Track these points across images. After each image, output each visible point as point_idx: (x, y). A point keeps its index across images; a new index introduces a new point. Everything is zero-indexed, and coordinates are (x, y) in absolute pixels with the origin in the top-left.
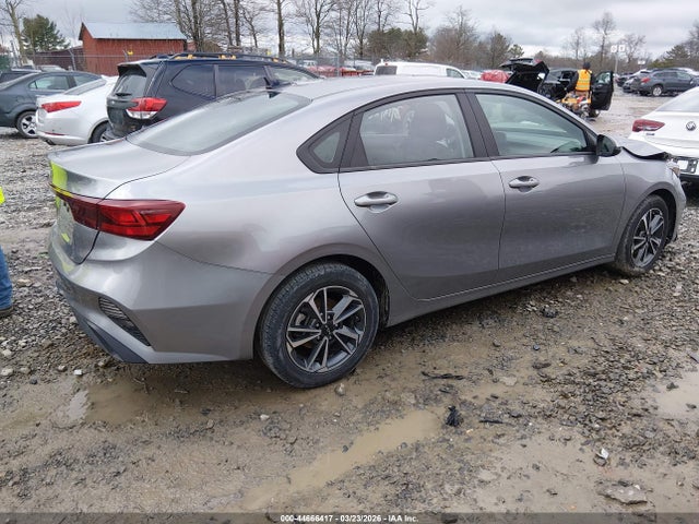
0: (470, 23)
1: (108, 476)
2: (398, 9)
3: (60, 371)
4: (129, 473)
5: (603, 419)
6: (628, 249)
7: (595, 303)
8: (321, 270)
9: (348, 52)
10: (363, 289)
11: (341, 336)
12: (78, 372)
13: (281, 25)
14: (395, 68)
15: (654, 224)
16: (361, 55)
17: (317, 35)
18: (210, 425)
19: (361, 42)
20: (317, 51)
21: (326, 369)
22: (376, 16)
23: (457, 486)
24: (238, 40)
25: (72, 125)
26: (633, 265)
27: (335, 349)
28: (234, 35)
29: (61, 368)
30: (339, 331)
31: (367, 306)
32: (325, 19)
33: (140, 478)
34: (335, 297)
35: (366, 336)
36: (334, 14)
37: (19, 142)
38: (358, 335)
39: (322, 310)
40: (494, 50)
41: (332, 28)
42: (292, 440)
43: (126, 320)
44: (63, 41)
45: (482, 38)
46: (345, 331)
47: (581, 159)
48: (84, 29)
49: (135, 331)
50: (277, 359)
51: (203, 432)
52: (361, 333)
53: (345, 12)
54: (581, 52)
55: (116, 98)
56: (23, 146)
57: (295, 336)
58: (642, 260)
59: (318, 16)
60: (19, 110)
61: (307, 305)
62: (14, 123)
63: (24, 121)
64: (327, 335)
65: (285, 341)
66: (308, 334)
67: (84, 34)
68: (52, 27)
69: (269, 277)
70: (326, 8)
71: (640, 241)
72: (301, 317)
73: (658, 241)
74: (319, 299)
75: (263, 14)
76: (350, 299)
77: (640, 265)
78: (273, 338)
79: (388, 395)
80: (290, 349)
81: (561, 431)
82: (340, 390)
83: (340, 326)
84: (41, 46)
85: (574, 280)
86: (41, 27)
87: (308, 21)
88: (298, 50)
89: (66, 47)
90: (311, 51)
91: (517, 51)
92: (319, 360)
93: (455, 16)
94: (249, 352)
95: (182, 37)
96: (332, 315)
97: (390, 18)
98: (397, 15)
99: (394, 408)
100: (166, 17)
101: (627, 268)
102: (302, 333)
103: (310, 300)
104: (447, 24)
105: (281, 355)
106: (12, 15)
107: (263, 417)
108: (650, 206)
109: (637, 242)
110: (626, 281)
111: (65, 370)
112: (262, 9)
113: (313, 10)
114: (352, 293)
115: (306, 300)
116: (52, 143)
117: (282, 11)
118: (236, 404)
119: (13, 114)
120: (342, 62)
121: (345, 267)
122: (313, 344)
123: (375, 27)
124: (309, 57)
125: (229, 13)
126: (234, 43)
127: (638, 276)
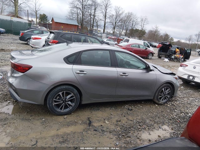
0: (159, 30)
1: (3, 124)
2: (138, 24)
3: (5, 101)
4: (7, 125)
5: (123, 136)
6: (158, 96)
7: (144, 109)
8: (64, 87)
9: (122, 33)
10: (76, 93)
11: (68, 104)
12: (9, 102)
13: (105, 25)
14: (129, 40)
15: (167, 92)
16: (126, 35)
17: (114, 28)
18: (30, 119)
19: (126, 31)
20: (114, 32)
21: (63, 111)
22: (131, 25)
23: (77, 143)
24: (93, 27)
25: (38, 44)
26: (159, 101)
27: (66, 107)
28: (92, 26)
29: (6, 100)
30: (68, 102)
31: (76, 97)
32: (117, 24)
33: (9, 126)
34: (68, 94)
35: (75, 105)
36: (120, 23)
37: (26, 46)
38: (73, 104)
39: (63, 96)
40: (165, 38)
41: (119, 27)
42: (46, 125)
43: (16, 90)
44: (49, 21)
45: (162, 34)
46: (70, 103)
47: (145, 71)
48: (53, 19)
49: (16, 93)
50: (50, 106)
51: (28, 120)
52: (74, 104)
53: (123, 23)
54: (191, 42)
55: (47, 39)
56: (27, 47)
57: (55, 102)
58: (162, 100)
59: (115, 23)
60: (28, 38)
61: (60, 94)
62: (26, 40)
63: (29, 41)
64: (64, 103)
65: (52, 102)
66: (59, 102)
67: (53, 20)
68: (47, 17)
69: (49, 86)
70: (118, 21)
71: (162, 95)
72: (58, 97)
73: (169, 96)
74: (63, 94)
75: (101, 21)
76: (71, 95)
77: (162, 102)
78: (49, 101)
79: (76, 120)
80: (53, 105)
81: (111, 136)
82: (65, 117)
83: (68, 101)
84: (43, 21)
85: (143, 102)
86: (44, 17)
87: (113, 24)
88: (108, 32)
89: (49, 22)
90: (112, 32)
91: (172, 39)
92: (61, 109)
93: (154, 27)
94: (43, 103)
95: (77, 24)
96: (66, 98)
97: (135, 26)
98: (137, 25)
99: (76, 123)
100: (75, 19)
101: (157, 102)
102: (58, 101)
103: (61, 93)
104: (152, 29)
105: (51, 105)
106: (36, 13)
107: (43, 119)
108: (165, 86)
109: (161, 95)
110: (157, 105)
111: (7, 101)
112: (101, 20)
113: (114, 21)
114: (72, 94)
115: (59, 93)
116: (32, 47)
117: (106, 21)
118: (39, 115)
119: (26, 39)
120: (120, 36)
121: (71, 87)
122: (60, 104)
123: (131, 28)
124: (111, 34)
125: (92, 20)
126: (92, 28)
127: (161, 105)
